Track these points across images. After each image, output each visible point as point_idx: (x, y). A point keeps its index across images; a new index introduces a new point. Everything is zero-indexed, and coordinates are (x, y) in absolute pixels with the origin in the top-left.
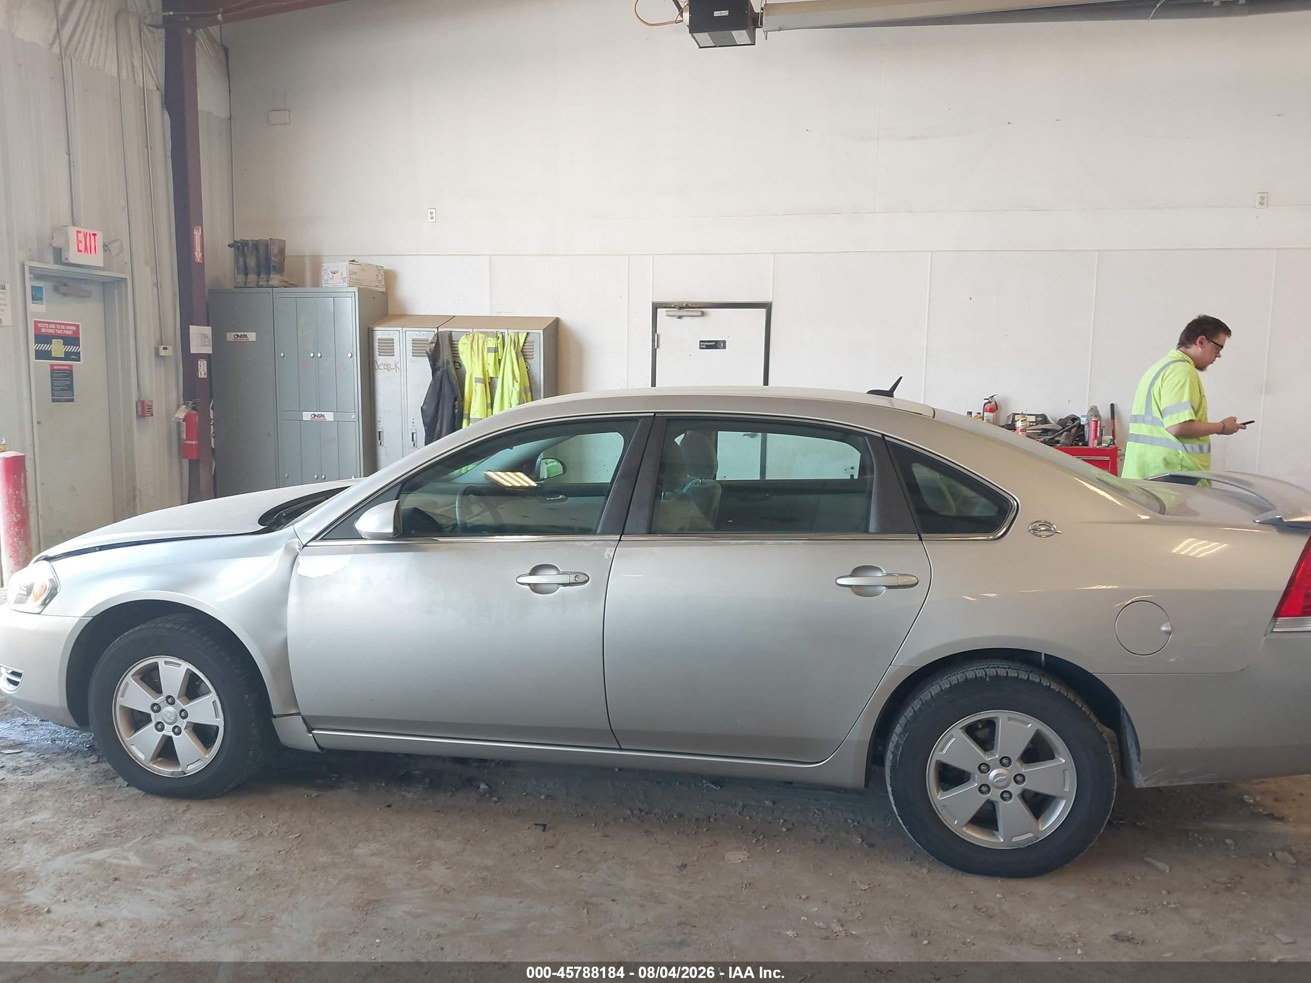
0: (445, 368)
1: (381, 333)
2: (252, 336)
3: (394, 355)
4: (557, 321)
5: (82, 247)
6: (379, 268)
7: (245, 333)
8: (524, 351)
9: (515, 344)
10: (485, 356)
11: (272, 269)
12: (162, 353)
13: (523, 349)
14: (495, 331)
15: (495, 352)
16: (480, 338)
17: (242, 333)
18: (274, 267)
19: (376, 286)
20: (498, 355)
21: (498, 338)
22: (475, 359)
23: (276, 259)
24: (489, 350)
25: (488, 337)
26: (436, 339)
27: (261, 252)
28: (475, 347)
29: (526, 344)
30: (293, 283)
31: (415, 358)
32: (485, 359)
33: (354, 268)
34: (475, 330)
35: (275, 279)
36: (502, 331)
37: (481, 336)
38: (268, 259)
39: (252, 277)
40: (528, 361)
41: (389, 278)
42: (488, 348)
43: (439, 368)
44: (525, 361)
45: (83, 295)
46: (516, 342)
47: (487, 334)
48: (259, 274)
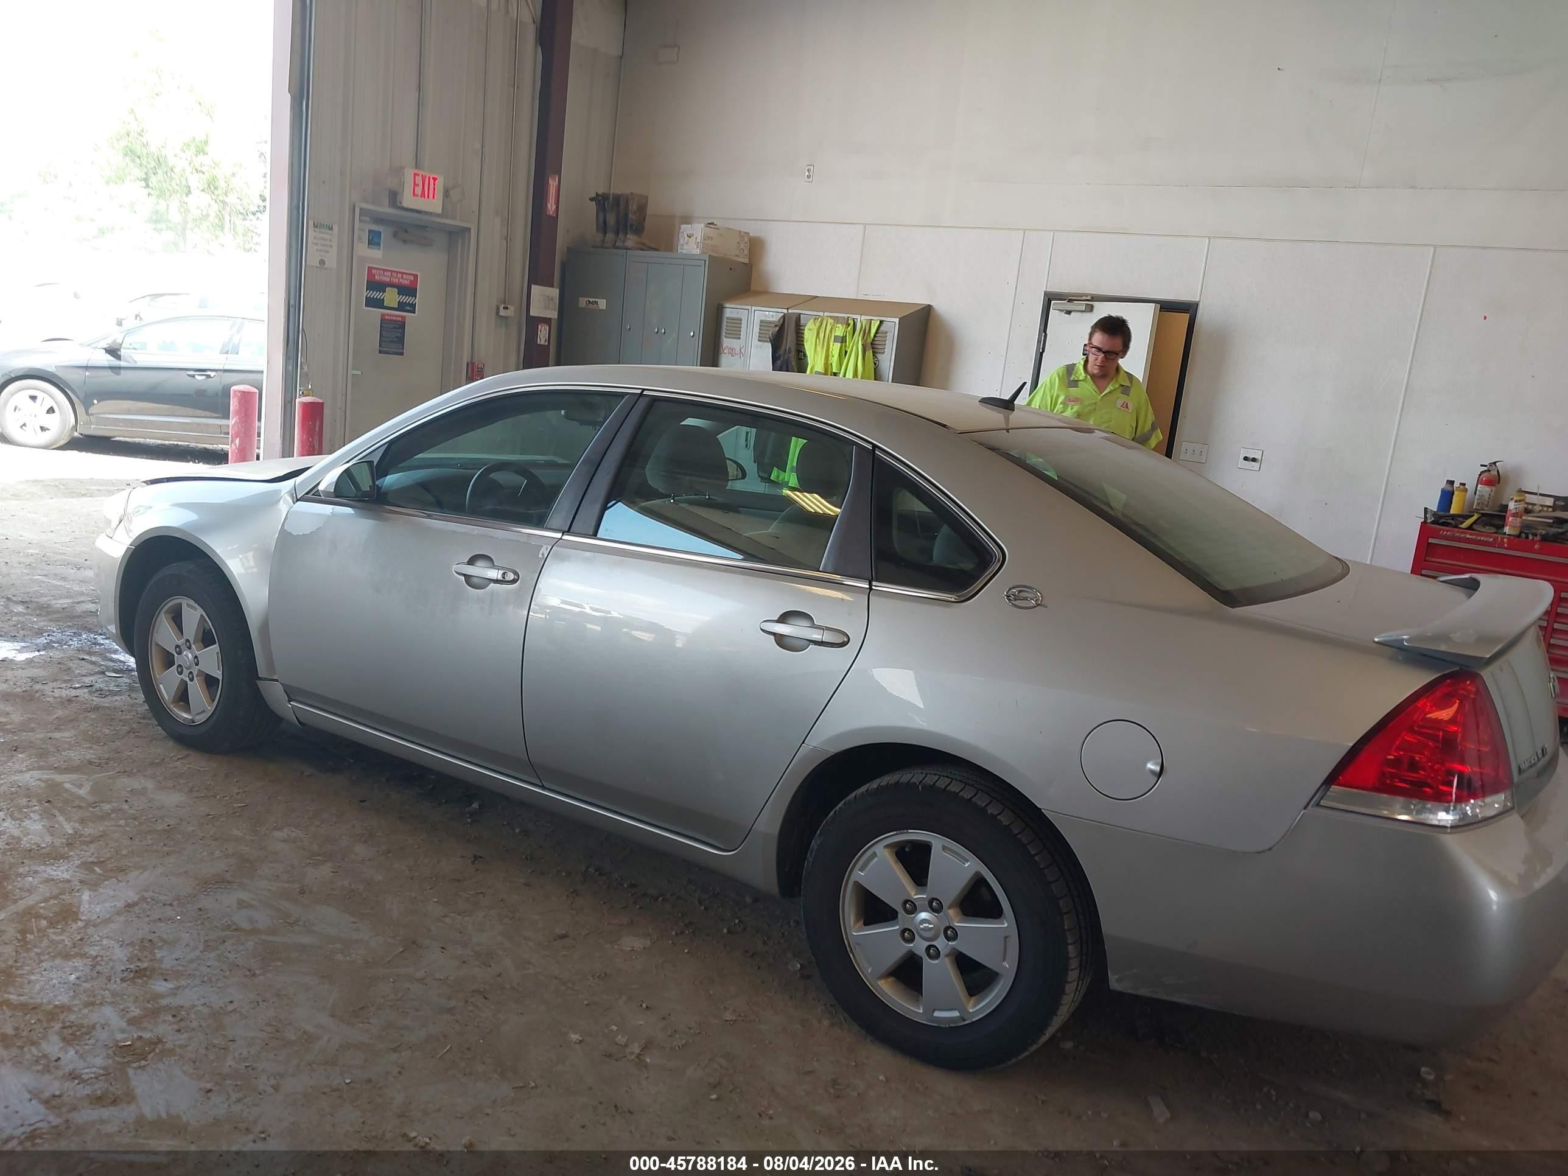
0: (786, 357)
1: (731, 311)
2: (602, 304)
3: (740, 338)
4: (928, 310)
5: (419, 190)
6: (743, 235)
7: (597, 300)
8: (875, 343)
9: (866, 333)
10: (831, 346)
11: (628, 228)
12: (502, 313)
13: (873, 340)
14: (846, 316)
15: (842, 342)
16: (829, 324)
17: (594, 300)
18: (631, 226)
19: (737, 255)
20: (845, 346)
21: (849, 325)
22: (819, 348)
23: (634, 218)
24: (836, 339)
25: (837, 323)
26: (782, 320)
27: (622, 207)
28: (822, 335)
29: (877, 335)
30: (652, 245)
31: (760, 343)
32: (831, 350)
33: (710, 231)
34: (826, 314)
35: (631, 240)
36: (854, 316)
37: (831, 321)
38: (626, 215)
39: (610, 236)
40: (878, 355)
41: (755, 247)
42: (836, 337)
43: (780, 356)
44: (874, 355)
45: (424, 243)
46: (867, 331)
47: (837, 320)
48: (617, 234)
